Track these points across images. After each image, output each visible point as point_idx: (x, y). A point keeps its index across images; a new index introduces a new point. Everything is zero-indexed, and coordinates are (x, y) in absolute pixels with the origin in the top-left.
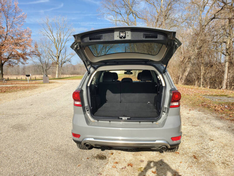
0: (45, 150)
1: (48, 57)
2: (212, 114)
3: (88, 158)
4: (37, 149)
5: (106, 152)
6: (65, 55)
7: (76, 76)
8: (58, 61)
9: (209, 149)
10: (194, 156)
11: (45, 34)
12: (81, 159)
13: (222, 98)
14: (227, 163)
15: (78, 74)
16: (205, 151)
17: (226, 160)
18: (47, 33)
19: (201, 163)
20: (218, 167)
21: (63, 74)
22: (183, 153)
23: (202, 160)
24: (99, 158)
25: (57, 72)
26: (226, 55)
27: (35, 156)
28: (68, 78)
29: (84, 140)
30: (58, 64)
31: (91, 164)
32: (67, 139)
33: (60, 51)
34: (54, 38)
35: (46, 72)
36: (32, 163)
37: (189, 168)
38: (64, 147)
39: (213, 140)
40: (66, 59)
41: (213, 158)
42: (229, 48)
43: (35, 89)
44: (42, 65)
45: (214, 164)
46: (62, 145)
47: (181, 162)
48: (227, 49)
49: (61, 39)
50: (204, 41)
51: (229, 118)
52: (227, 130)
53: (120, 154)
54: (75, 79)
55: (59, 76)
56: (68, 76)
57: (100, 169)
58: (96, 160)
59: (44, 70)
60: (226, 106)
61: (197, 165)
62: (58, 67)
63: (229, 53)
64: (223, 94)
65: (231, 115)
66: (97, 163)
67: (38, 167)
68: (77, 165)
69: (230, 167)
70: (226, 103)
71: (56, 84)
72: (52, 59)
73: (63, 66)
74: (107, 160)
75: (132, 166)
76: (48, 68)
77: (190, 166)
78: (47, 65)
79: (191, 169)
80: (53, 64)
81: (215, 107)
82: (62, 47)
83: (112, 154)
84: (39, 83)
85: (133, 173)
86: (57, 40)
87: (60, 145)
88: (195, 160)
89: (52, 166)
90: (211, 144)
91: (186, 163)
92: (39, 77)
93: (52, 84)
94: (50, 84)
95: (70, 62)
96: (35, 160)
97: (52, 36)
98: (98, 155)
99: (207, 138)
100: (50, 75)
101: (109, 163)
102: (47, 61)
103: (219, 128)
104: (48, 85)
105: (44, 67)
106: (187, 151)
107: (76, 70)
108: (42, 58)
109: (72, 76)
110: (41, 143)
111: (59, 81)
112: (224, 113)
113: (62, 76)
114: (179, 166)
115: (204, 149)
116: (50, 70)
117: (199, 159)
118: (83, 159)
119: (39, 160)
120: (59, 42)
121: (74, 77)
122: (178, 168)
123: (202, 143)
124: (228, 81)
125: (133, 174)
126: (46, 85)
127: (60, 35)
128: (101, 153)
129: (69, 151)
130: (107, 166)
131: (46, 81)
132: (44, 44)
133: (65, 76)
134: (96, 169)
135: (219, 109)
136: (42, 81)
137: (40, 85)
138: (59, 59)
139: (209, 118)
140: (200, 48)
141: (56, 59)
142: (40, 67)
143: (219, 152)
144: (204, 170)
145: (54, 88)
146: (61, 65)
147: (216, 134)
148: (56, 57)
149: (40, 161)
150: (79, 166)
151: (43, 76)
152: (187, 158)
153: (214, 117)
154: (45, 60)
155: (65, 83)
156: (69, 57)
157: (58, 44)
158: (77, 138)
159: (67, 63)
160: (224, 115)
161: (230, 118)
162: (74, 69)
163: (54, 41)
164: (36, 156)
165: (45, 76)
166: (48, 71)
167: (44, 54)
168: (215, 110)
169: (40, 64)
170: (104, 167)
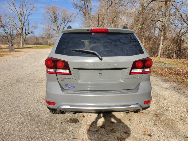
0: (16, 116)
1: (12, 28)
2: (158, 77)
3: (61, 123)
4: (8, 116)
5: (78, 115)
6: (28, 27)
7: (39, 46)
8: (22, 32)
9: (165, 108)
10: (155, 114)
11: (8, 7)
12: (55, 124)
13: (161, 64)
14: (184, 119)
15: (40, 44)
16: (162, 109)
17: (182, 117)
18: (10, 6)
19: (163, 121)
20: (178, 123)
21: (27, 44)
22: (146, 113)
23: (163, 118)
24: (72, 121)
25: (21, 43)
26: (161, 31)
27: (5, 124)
28: (32, 47)
29: (59, 108)
30: (22, 35)
31: (66, 129)
32: (38, 104)
33: (23, 23)
34: (17, 11)
35: (11, 42)
36: (3, 132)
37: (155, 126)
38: (36, 113)
39: (166, 99)
40: (30, 31)
41: (171, 115)
42: (164, 25)
43: (1, 57)
44: (6, 36)
45: (173, 121)
46: (33, 111)
47: (146, 121)
48: (162, 26)
49: (23, 12)
50: (145, 19)
51: (171, 80)
52: (174, 90)
53: (91, 116)
54: (38, 49)
55: (23, 46)
56: (31, 46)
57: (75, 133)
58: (69, 124)
59: (9, 40)
60: (167, 71)
61: (161, 123)
62: (22, 38)
63: (164, 29)
64: (160, 61)
65: (172, 78)
66: (71, 127)
67: (10, 136)
68: (52, 131)
69: (187, 123)
70: (165, 68)
71: (22, 52)
72: (16, 30)
73: (26, 37)
74: (80, 123)
75: (104, 129)
76: (12, 38)
77: (155, 125)
78: (12, 36)
79: (157, 127)
80: (17, 35)
81: (159, 71)
82: (25, 20)
83: (84, 116)
84: (5, 52)
85: (107, 134)
86: (20, 13)
87: (31, 110)
88: (157, 118)
89: (25, 134)
90: (165, 102)
91: (151, 121)
92: (4, 46)
93: (18, 53)
94: (16, 53)
95: (33, 33)
96: (7, 129)
97: (15, 9)
98: (70, 118)
99: (161, 98)
100: (15, 44)
101: (83, 126)
102: (11, 32)
103: (167, 89)
104: (14, 53)
105: (9, 37)
106: (149, 111)
107: (39, 40)
108: (6, 29)
109: (36, 45)
110: (11, 110)
111: (24, 50)
112: (167, 76)
113: (26, 46)
114: (146, 125)
115: (162, 107)
116: (15, 40)
117: (160, 116)
118: (57, 124)
119: (11, 128)
120: (22, 15)
121: (37, 47)
122: (146, 127)
123: (158, 103)
124: (162, 51)
125: (107, 136)
126: (11, 53)
127: (23, 9)
128: (73, 117)
129: (42, 117)
130: (81, 129)
131: (11, 50)
132: (8, 17)
133: (29, 46)
134: (71, 134)
135: (162, 73)
136: (8, 50)
137: (5, 53)
138: (22, 30)
139: (156, 80)
140: (142, 24)
141: (20, 31)
142: (5, 37)
143: (174, 109)
144: (167, 127)
145: (20, 56)
146: (25, 36)
147: (166, 93)
148: (20, 28)
149: (12, 130)
150: (53, 131)
151: (8, 45)
152: (151, 117)
153: (160, 80)
154: (9, 31)
155: (30, 52)
156: (32, 29)
157: (21, 17)
158: (52, 106)
159: (31, 35)
160: (167, 77)
161: (173, 80)
162: (37, 40)
163: (17, 14)
164: (7, 124)
165: (10, 46)
166: (13, 41)
167: (8, 26)
168: (160, 74)
169: (5, 34)
170: (78, 131)
